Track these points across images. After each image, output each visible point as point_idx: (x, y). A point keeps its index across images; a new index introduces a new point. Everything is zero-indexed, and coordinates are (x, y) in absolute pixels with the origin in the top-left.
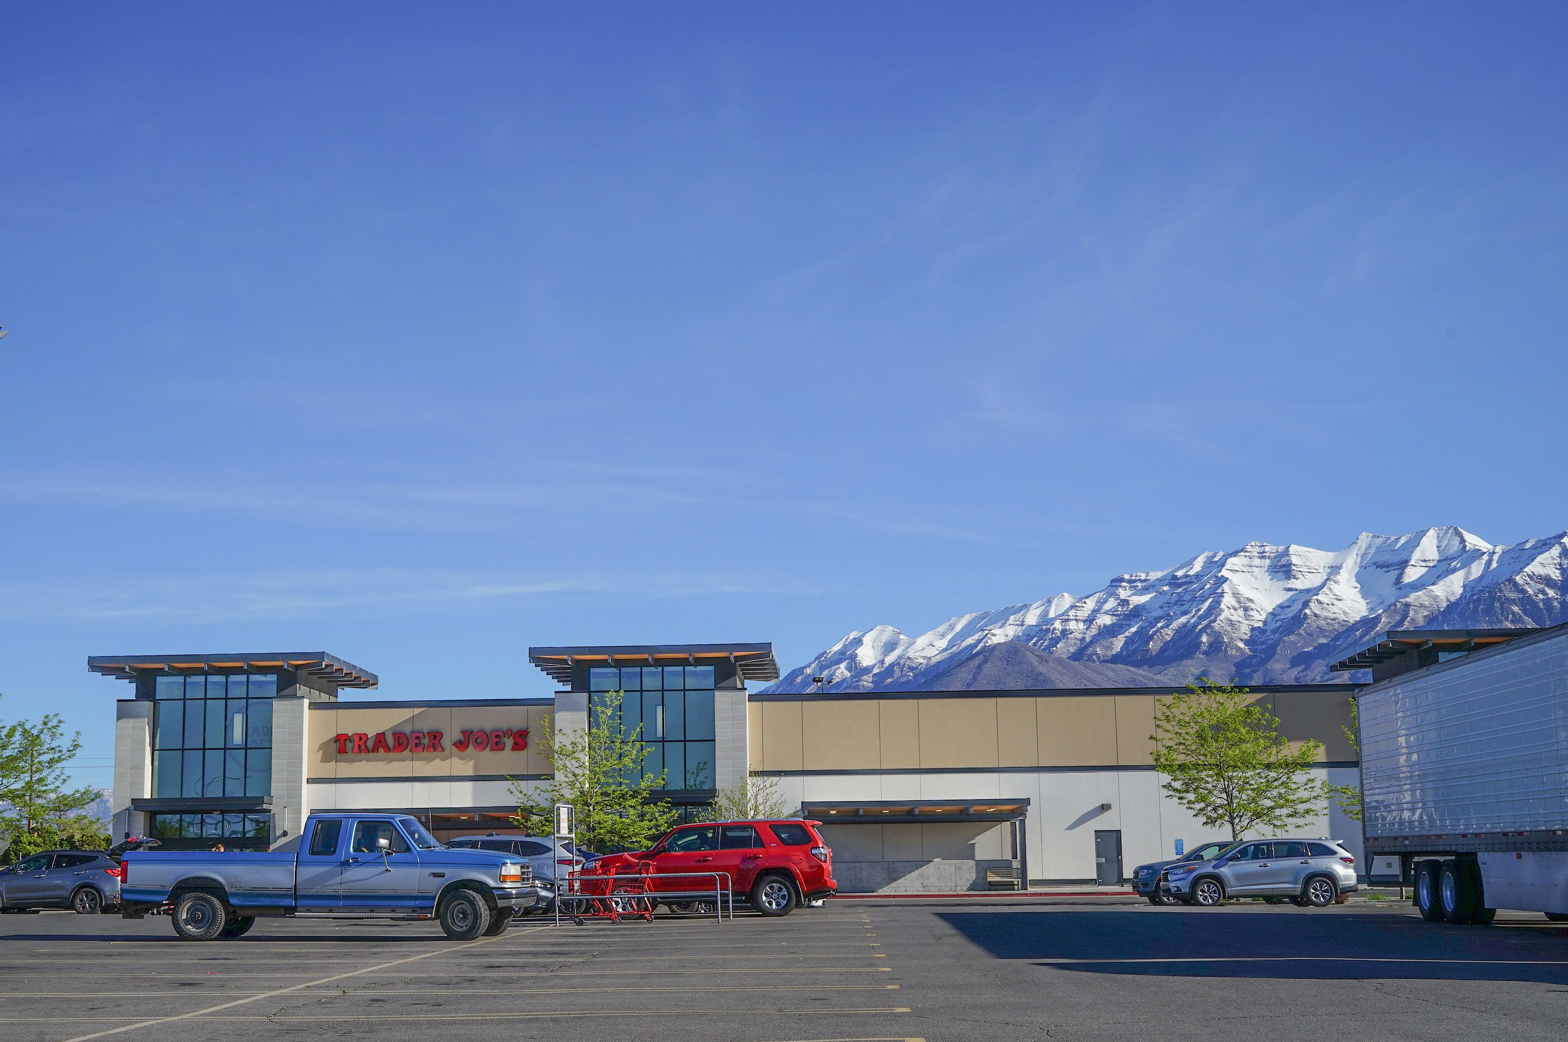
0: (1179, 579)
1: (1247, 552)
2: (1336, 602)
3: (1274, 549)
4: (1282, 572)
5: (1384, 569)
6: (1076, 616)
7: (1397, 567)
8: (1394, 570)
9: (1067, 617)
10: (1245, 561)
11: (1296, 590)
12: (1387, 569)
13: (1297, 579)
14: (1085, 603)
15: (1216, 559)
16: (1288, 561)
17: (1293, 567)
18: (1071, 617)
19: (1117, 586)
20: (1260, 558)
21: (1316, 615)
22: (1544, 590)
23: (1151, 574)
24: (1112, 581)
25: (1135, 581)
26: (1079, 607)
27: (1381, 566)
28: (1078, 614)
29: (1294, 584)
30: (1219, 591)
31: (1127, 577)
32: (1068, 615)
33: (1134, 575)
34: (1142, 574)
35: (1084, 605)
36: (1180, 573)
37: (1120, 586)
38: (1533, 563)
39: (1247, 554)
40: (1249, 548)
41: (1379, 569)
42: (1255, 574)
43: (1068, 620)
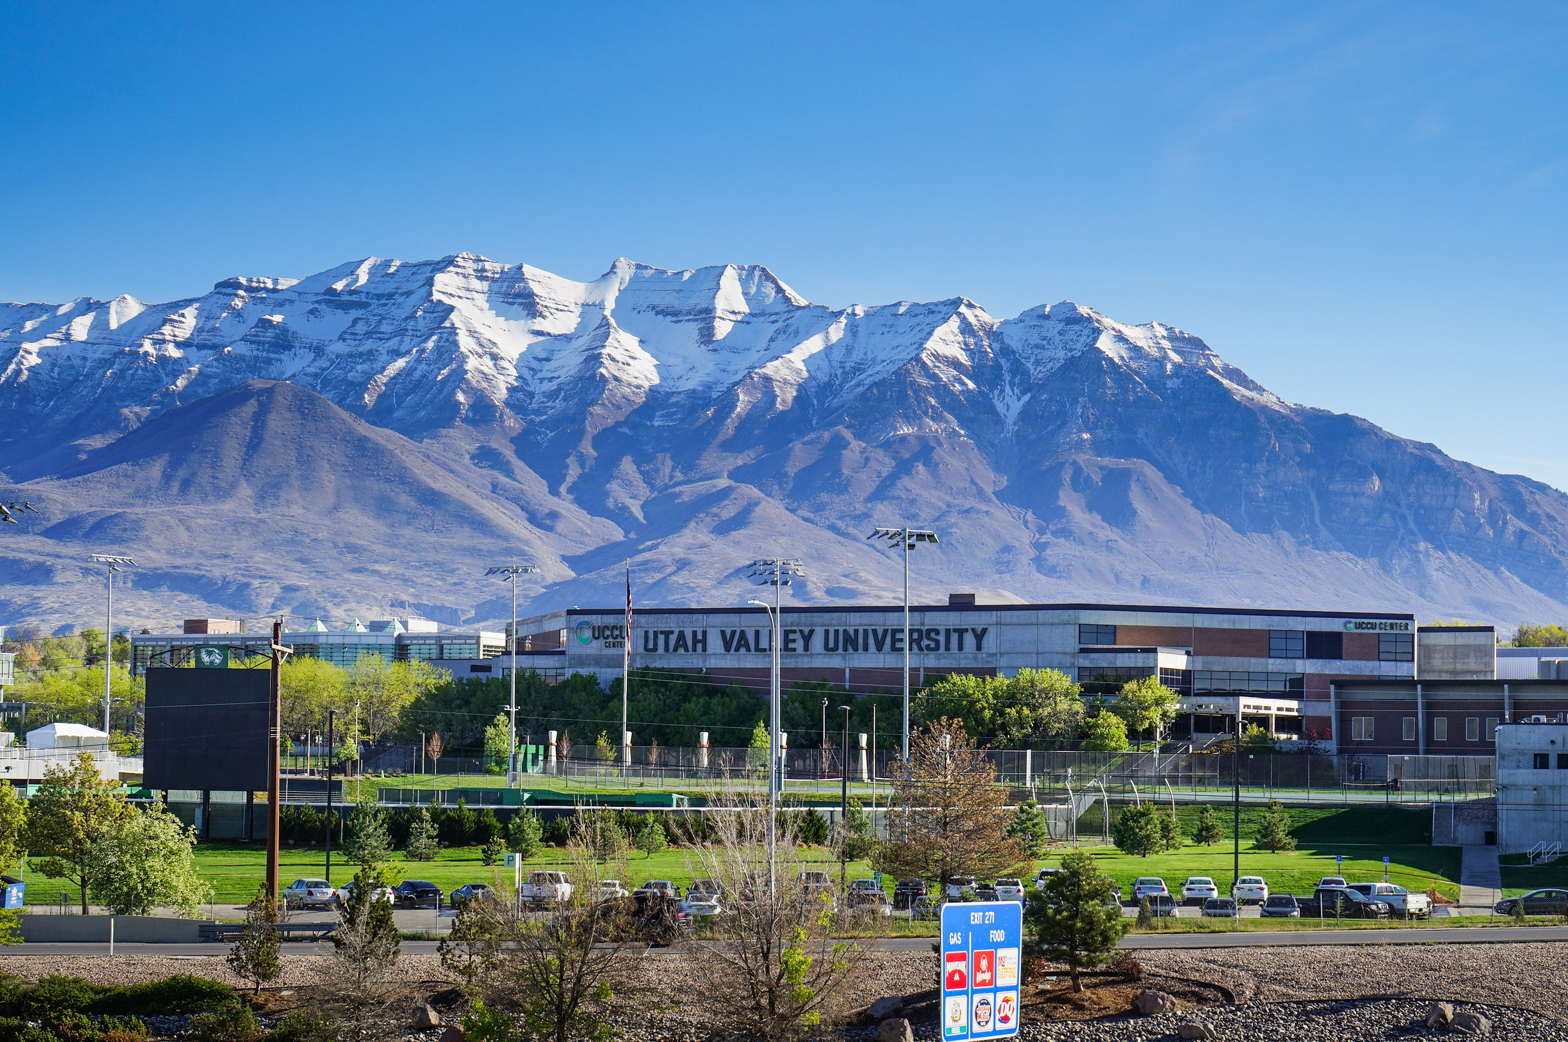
0: (339, 294)
1: (459, 266)
2: (630, 361)
3: (498, 267)
4: (520, 304)
5: (669, 318)
6: (175, 336)
7: (691, 317)
8: (689, 320)
9: (160, 337)
10: (460, 281)
11: (549, 334)
12: (674, 319)
13: (544, 317)
14: (183, 315)
15: (391, 270)
16: (525, 287)
17: (538, 300)
18: (168, 338)
19: (230, 295)
20: (478, 278)
21: (616, 379)
22: (960, 379)
23: (281, 281)
24: (217, 286)
25: (258, 289)
26: (176, 321)
27: (664, 312)
28: (177, 333)
29: (539, 324)
30: (447, 324)
31: (243, 281)
32: (163, 334)
33: (255, 279)
34: (267, 280)
35: (182, 319)
36: (339, 286)
37: (237, 295)
38: (932, 338)
39: (459, 270)
40: (460, 261)
41: (660, 317)
42: (477, 302)
43: (164, 341)
